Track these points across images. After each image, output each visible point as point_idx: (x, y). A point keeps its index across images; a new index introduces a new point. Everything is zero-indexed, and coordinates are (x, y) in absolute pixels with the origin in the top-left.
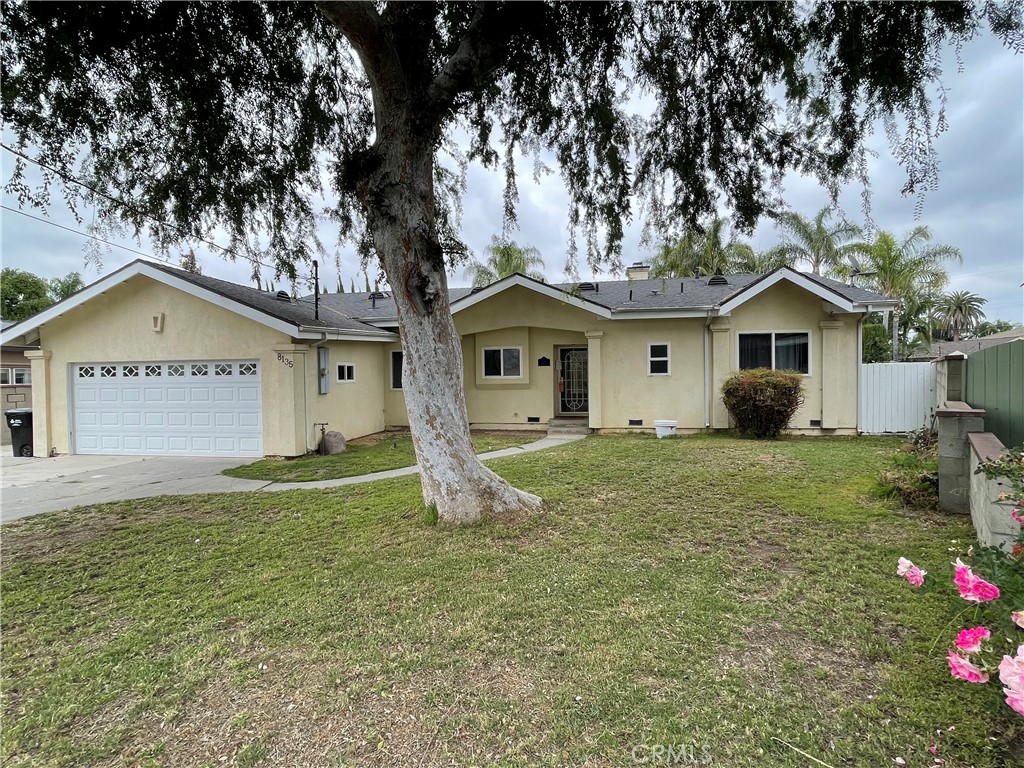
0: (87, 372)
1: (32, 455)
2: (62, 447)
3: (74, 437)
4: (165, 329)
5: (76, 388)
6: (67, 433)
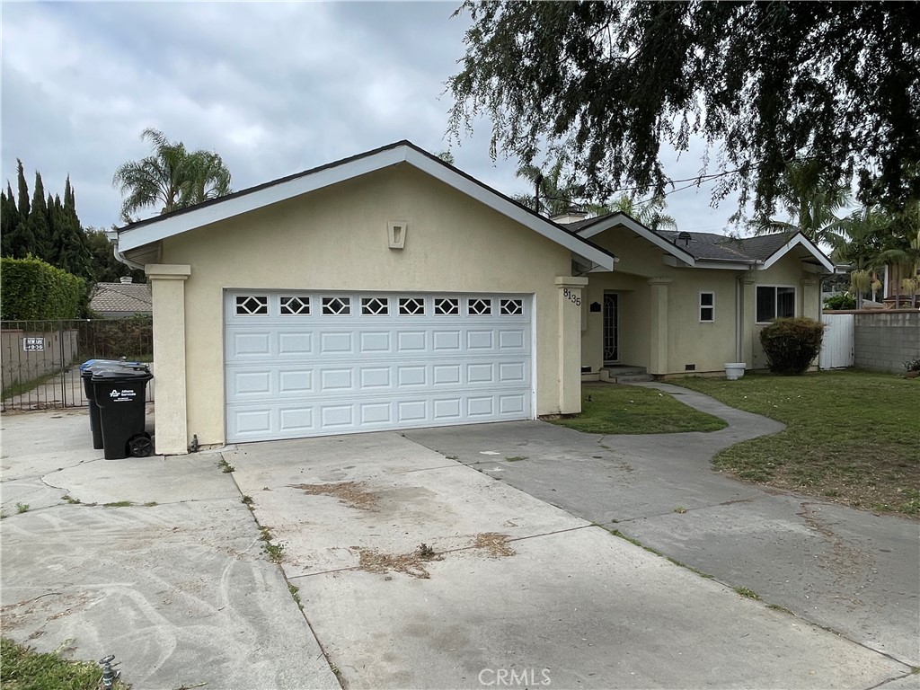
0: (251, 303)
1: (151, 453)
4: (407, 245)
5: (230, 332)
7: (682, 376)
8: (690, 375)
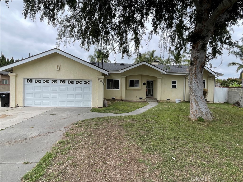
0: (30, 81)
1: (9, 107)
2: (20, 104)
3: (24, 101)
4: (60, 69)
5: (25, 86)
6: (22, 100)
7: (166, 101)
8: (168, 101)
